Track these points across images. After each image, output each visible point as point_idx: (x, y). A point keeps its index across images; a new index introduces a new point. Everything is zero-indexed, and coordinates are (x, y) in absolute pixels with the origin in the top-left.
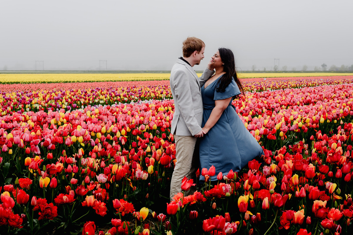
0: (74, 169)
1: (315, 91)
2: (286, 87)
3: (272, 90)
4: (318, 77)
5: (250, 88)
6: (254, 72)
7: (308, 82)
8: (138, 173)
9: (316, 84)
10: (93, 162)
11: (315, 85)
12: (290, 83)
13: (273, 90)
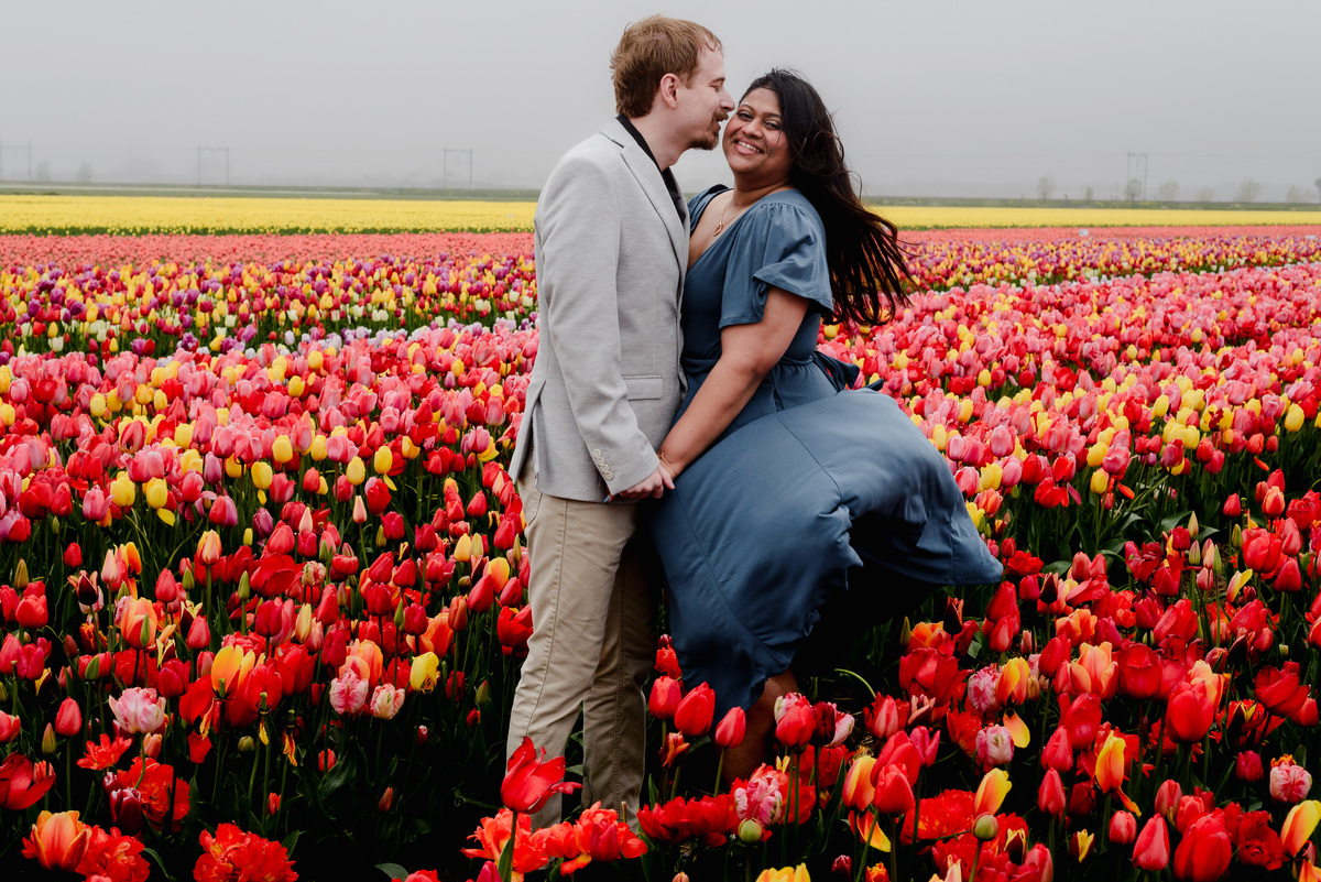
0: (24, 661)
1: (1278, 284)
2: (1160, 264)
3: (1100, 278)
4: (1298, 228)
5: (1012, 268)
6: (1045, 203)
7: (1256, 245)
8: (342, 692)
9: (1285, 256)
10: (141, 617)
11: (1282, 259)
12: (1181, 249)
13: (1104, 277)
